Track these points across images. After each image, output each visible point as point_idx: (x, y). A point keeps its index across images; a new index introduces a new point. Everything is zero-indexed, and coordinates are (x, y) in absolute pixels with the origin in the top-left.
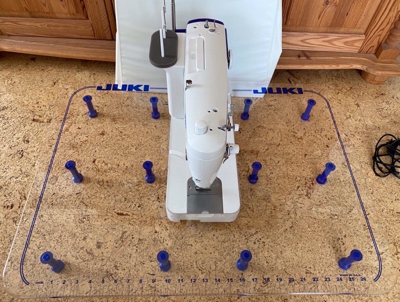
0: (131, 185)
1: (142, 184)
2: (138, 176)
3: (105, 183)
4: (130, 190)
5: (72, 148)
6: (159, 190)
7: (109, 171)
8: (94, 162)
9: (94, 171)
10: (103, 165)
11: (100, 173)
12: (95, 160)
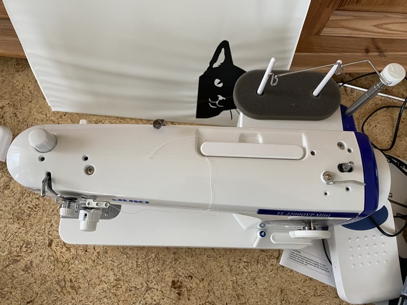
0: (105, 286)
1: (122, 283)
2: (116, 270)
3: (68, 284)
4: (104, 294)
5: (16, 220)
6: (147, 295)
7: (72, 261)
8: (50, 245)
9: (51, 262)
10: (64, 250)
11: (60, 264)
12: (52, 241)
